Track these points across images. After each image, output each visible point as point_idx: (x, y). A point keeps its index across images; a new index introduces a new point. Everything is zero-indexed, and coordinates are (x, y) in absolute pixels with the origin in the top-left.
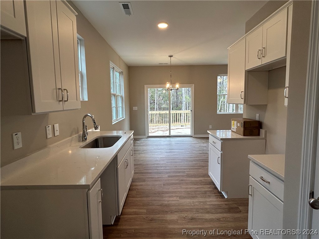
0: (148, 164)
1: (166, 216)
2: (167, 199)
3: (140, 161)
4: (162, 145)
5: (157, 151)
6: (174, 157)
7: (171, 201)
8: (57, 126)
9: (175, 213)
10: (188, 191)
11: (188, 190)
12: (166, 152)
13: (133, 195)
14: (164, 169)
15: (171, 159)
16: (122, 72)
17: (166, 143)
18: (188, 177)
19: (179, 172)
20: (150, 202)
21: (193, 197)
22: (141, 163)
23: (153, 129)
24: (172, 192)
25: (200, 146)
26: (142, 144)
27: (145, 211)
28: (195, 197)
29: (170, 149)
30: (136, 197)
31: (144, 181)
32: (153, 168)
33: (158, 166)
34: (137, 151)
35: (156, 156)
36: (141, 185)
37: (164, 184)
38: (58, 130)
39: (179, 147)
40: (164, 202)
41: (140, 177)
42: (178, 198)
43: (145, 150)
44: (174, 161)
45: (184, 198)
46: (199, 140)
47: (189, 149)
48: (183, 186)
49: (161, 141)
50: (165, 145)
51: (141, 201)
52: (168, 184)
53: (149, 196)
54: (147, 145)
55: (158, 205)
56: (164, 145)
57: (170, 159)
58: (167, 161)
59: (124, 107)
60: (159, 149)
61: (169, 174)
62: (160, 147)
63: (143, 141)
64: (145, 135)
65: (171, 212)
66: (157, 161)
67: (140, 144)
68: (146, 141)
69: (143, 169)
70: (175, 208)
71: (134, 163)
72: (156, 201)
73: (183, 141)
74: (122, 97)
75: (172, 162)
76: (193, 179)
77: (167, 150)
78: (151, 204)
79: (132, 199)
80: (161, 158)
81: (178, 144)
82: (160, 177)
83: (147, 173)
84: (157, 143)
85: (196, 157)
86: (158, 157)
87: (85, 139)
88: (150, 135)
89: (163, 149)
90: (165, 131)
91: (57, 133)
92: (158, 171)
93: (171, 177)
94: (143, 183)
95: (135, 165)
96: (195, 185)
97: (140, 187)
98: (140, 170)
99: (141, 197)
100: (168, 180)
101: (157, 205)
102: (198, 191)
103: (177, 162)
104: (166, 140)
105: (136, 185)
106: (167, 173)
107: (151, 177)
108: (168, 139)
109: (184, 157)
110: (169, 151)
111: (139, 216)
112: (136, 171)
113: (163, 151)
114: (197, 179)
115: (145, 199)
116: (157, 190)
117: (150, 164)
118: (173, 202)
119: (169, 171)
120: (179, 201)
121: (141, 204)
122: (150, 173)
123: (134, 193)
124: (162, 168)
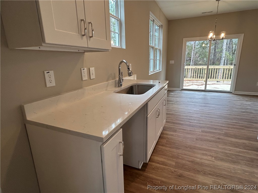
0: (181, 115)
1: (197, 176)
2: (199, 156)
3: (173, 111)
4: (196, 99)
5: (191, 103)
6: (209, 112)
7: (204, 159)
8: (92, 69)
9: (209, 176)
10: (226, 153)
11: (226, 151)
12: (201, 106)
13: (163, 143)
14: (197, 123)
15: (206, 113)
16: (161, 25)
17: (200, 97)
18: (225, 136)
19: (216, 129)
20: (180, 155)
21: (234, 162)
22: (174, 113)
23: (187, 83)
24: (207, 149)
25: (241, 104)
26: (175, 96)
27: (174, 164)
28: (236, 163)
29: (204, 103)
30: (166, 147)
31: (175, 131)
32: (186, 120)
33: (191, 118)
34: (171, 101)
35: (189, 109)
36: (172, 135)
37: (196, 139)
38: (94, 73)
39: (215, 102)
40: (195, 159)
41: (171, 126)
42: (213, 158)
43: (178, 102)
44: (209, 116)
45: (222, 160)
46: (241, 98)
47: (228, 106)
48: (219, 146)
49: (195, 94)
50: (200, 99)
51: (171, 152)
52: (202, 140)
53: (180, 148)
54: (180, 97)
55: (189, 161)
56: (198, 99)
57: (204, 113)
58: (201, 115)
59: (161, 60)
60: (193, 102)
61: (203, 129)
62: (194, 100)
63: (177, 93)
64: (179, 88)
65: (204, 173)
66: (190, 113)
67: (173, 95)
68: (180, 93)
69: (175, 119)
70: (209, 169)
71: (166, 112)
72: (186, 155)
73: (220, 97)
74: (160, 50)
75: (206, 117)
76: (233, 140)
77: (201, 103)
78: (181, 157)
79: (161, 147)
80: (195, 111)
81: (214, 99)
82: (192, 130)
83: (179, 124)
84: (191, 96)
85: (238, 115)
86: (191, 110)
87: (120, 85)
88: (184, 88)
89: (197, 102)
90: (200, 85)
91: (93, 77)
92: (191, 123)
93: (206, 132)
94: (174, 133)
95: (167, 114)
96: (236, 147)
97: (171, 137)
98: (172, 120)
99: (170, 147)
100: (202, 135)
101: (187, 161)
102: (241, 156)
103: (212, 118)
104: (201, 94)
105: (167, 134)
106: (201, 127)
107: (183, 128)
108: (203, 93)
109: (221, 113)
110: (204, 105)
111: (167, 167)
112: (168, 120)
113: (197, 104)
114: (238, 141)
115: (174, 150)
116: (188, 144)
117: (183, 115)
118: (207, 162)
119: (204, 125)
120: (214, 162)
121: (170, 155)
122: (182, 124)
123: (164, 141)
124: (195, 121)
